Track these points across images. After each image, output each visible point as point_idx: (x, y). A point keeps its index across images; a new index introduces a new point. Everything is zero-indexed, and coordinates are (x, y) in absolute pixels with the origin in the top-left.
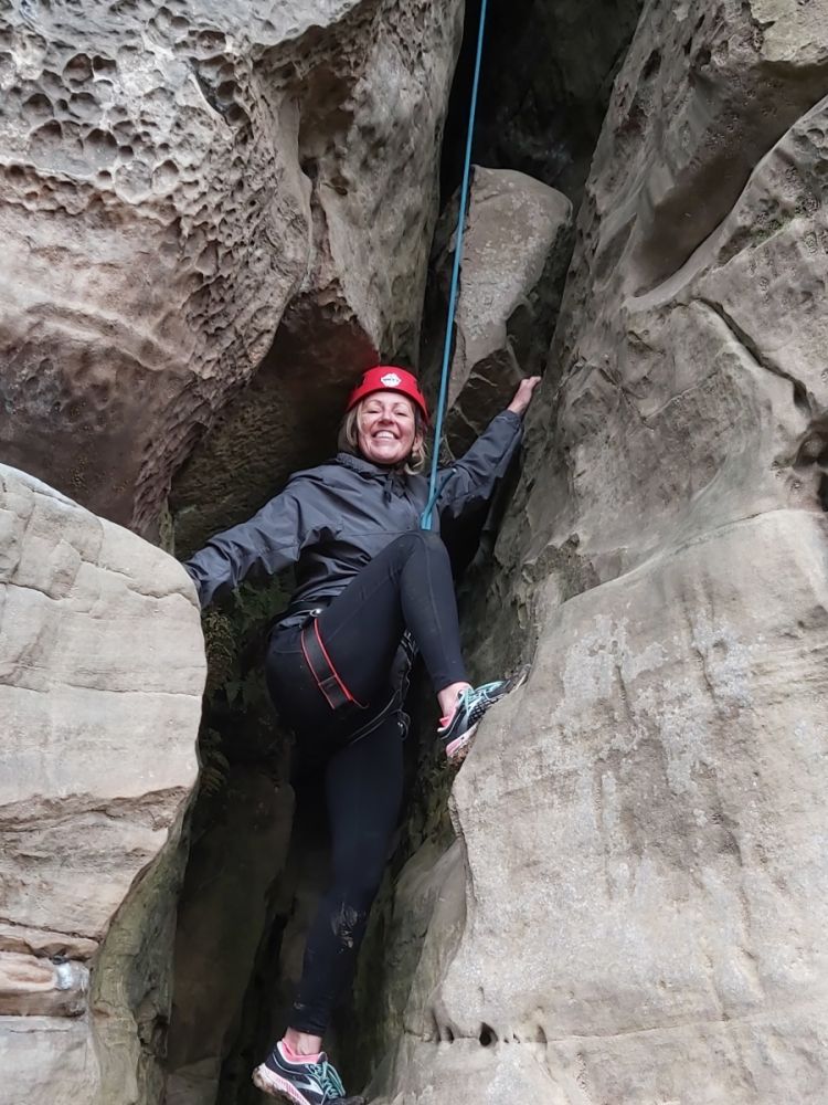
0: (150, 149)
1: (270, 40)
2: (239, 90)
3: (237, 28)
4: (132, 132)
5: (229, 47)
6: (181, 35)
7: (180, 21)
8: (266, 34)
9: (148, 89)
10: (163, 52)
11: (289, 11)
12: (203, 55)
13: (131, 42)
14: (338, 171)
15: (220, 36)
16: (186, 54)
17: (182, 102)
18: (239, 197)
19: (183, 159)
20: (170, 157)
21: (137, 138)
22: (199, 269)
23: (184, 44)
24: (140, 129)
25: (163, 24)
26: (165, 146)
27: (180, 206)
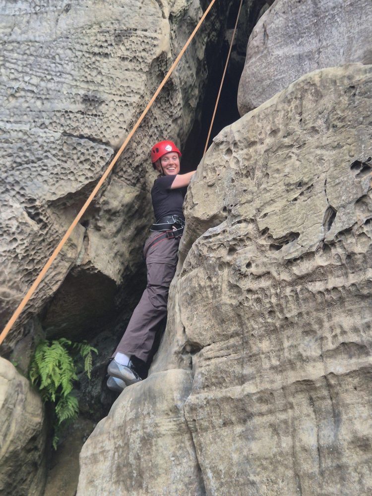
0: (9, 234)
1: (54, 198)
2: (42, 214)
3: (41, 197)
4: (3, 230)
5: (37, 203)
6: (23, 199)
7: (23, 196)
8: (53, 196)
9: (9, 217)
10: (17, 205)
11: (63, 188)
12: (29, 206)
13: (6, 203)
14: (96, 224)
15: (35, 200)
16: (24, 205)
17: (20, 221)
18: (43, 244)
19: (19, 237)
20: (15, 237)
21: (5, 231)
22: (27, 268)
23: (23, 202)
24: (6, 229)
25: (18, 196)
26: (14, 233)
27: (18, 251)
